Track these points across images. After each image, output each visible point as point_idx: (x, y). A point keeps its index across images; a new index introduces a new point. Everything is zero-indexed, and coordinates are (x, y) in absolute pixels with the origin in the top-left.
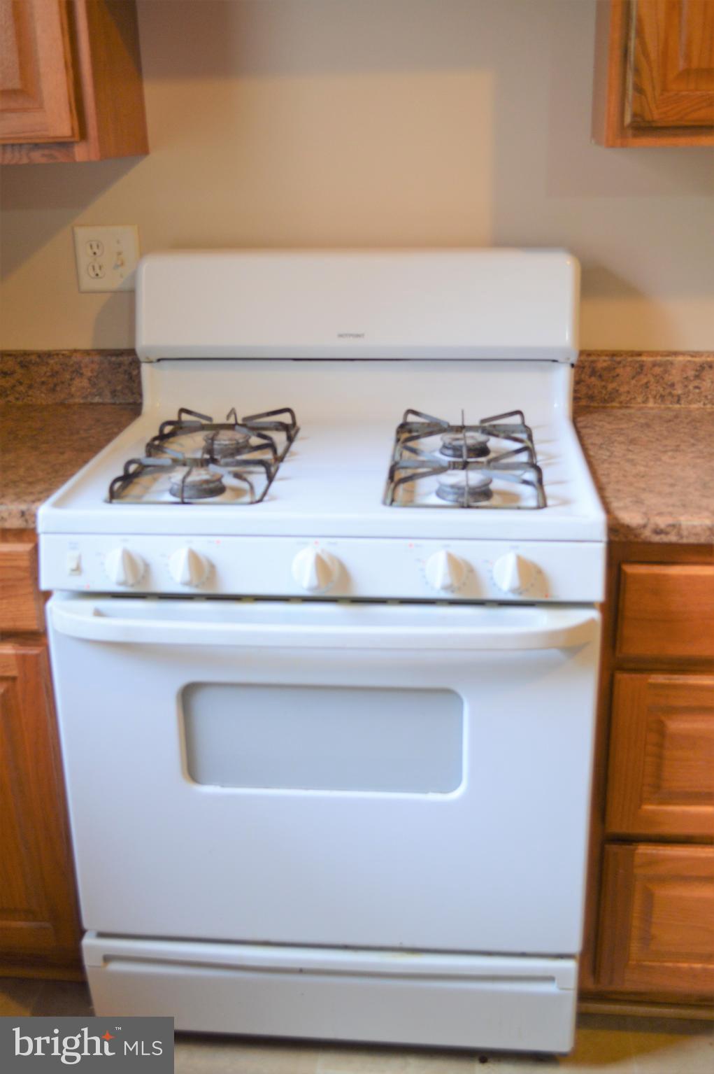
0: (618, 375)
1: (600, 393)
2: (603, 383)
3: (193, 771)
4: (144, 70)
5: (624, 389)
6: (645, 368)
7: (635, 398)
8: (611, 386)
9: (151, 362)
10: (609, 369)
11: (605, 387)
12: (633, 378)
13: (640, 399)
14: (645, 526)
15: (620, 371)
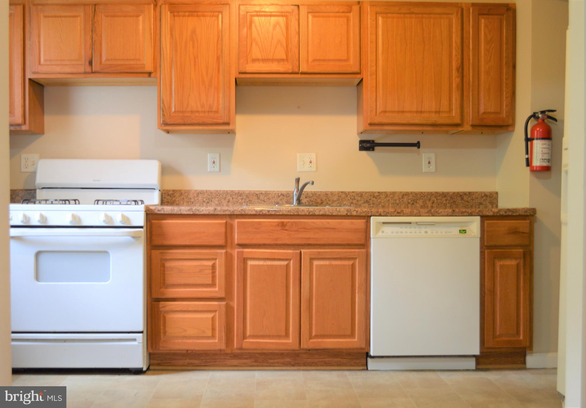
0: (175, 196)
1: (171, 201)
2: (171, 198)
3: (37, 278)
4: (45, 112)
5: (177, 200)
6: (183, 194)
7: (180, 202)
8: (173, 199)
9: (40, 189)
10: (173, 194)
11: (172, 199)
12: (180, 196)
13: (182, 203)
14: (156, 209)
15: (175, 194)
